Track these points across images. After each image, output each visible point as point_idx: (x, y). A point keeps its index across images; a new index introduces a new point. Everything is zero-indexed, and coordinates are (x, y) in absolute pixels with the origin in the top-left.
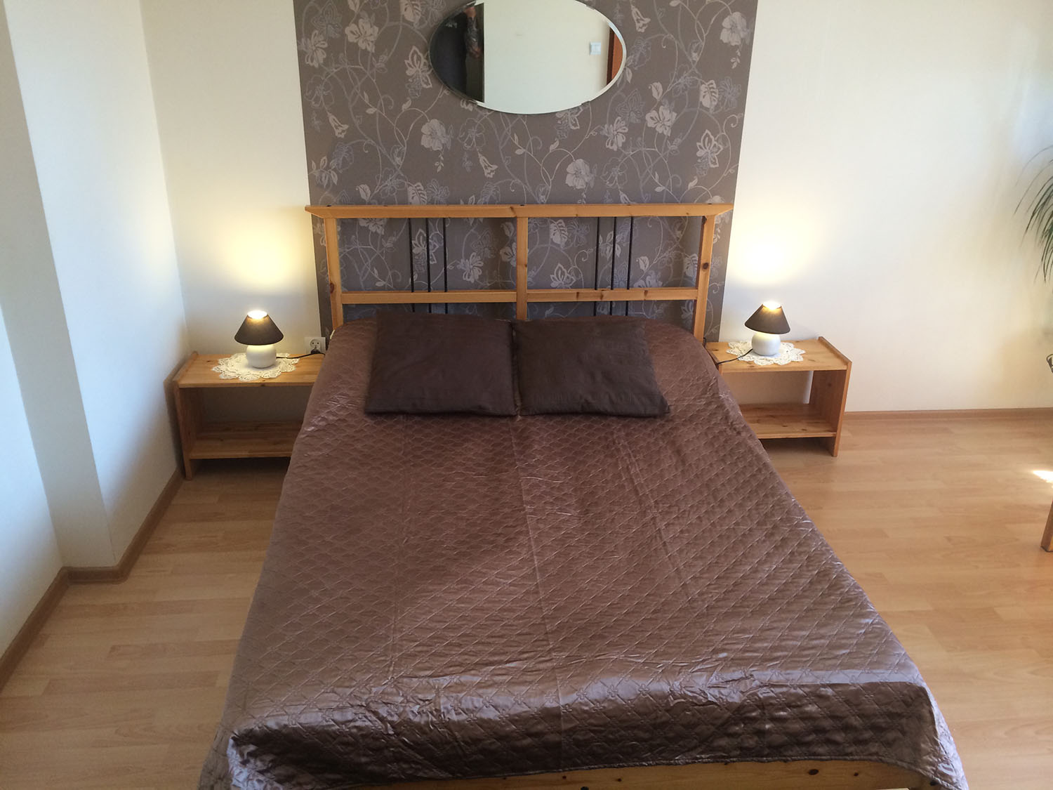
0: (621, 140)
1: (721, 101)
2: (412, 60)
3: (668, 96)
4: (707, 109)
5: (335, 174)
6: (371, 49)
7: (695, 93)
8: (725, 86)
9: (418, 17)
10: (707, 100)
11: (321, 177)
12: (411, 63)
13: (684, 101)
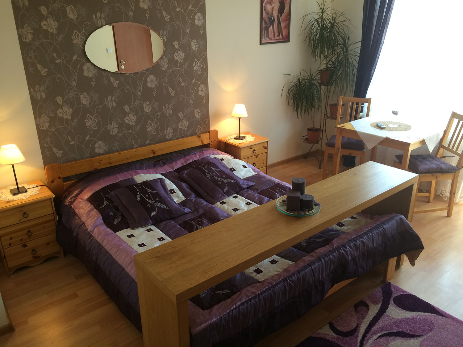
0: (166, 66)
1: (199, 47)
2: (75, 36)
3: (180, 47)
4: (195, 51)
5: (44, 93)
6: (55, 32)
7: (190, 45)
8: (199, 41)
9: (76, 17)
10: (194, 48)
11: (37, 95)
12: (75, 38)
13: (186, 48)
